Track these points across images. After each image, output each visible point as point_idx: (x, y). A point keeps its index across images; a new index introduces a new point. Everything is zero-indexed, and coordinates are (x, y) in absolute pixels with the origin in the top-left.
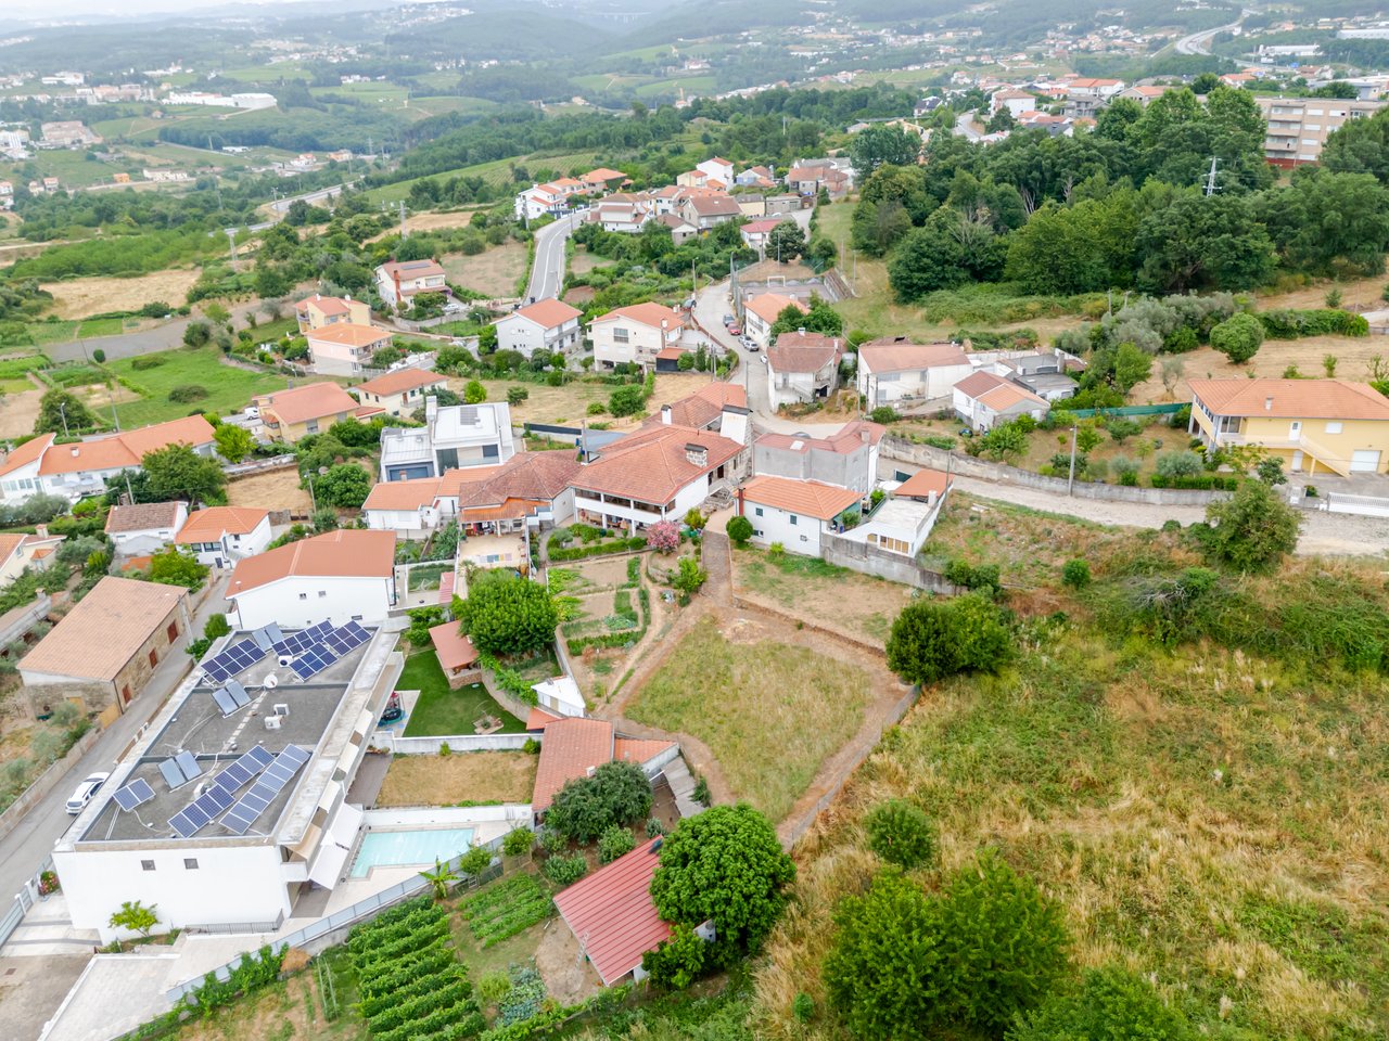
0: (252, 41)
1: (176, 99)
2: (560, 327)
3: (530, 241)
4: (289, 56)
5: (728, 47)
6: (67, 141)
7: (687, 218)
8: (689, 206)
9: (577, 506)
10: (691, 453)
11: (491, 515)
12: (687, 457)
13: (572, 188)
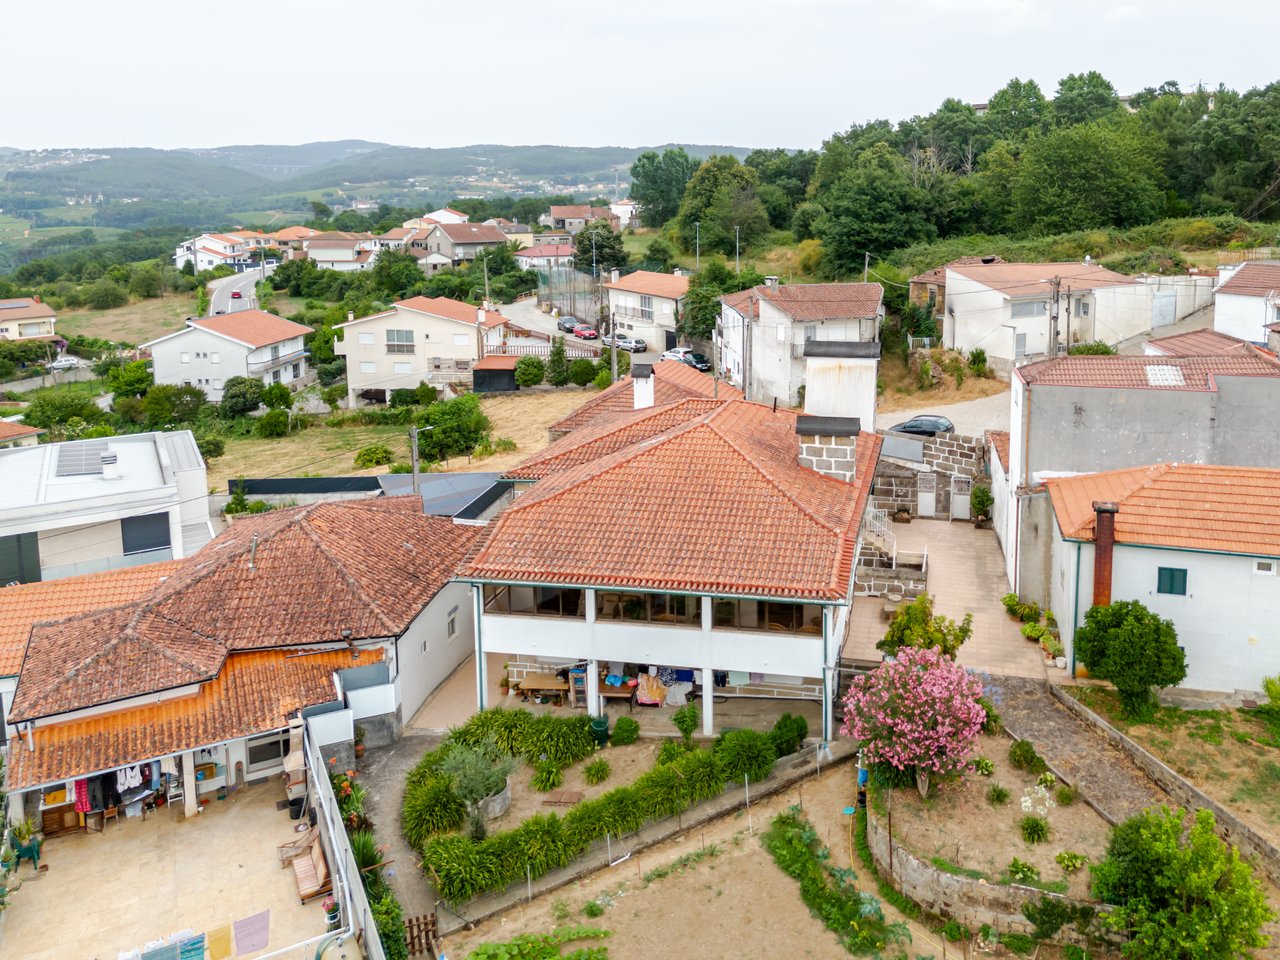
2: (275, 349)
3: (200, 289)
5: (396, 190)
7: (435, 249)
8: (438, 234)
9: (483, 650)
10: (817, 442)
11: (153, 735)
12: (804, 456)
13: (258, 242)
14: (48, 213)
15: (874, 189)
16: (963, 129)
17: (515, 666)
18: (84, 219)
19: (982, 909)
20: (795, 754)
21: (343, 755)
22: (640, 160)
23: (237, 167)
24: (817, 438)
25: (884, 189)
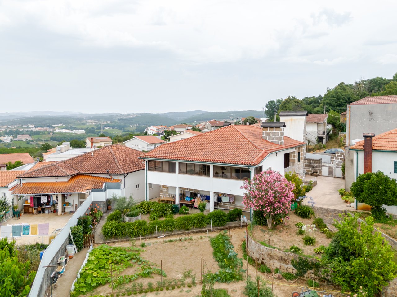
0: (83, 120)
1: (58, 131)
2: (155, 145)
4: (92, 124)
6: (23, 139)
7: (206, 128)
8: (208, 124)
9: (147, 182)
10: (268, 130)
11: (51, 188)
12: (264, 135)
13: (165, 129)
14: (126, 129)
15: (338, 96)
16: (380, 83)
17: (162, 195)
18: (133, 130)
19: (276, 261)
20: (237, 222)
21: (102, 206)
22: (269, 103)
23: (170, 118)
24: (268, 129)
25: (341, 95)
